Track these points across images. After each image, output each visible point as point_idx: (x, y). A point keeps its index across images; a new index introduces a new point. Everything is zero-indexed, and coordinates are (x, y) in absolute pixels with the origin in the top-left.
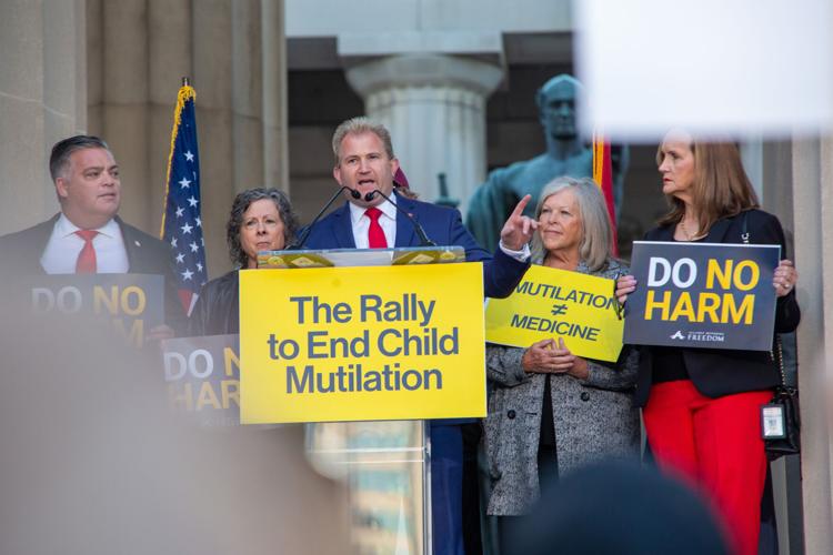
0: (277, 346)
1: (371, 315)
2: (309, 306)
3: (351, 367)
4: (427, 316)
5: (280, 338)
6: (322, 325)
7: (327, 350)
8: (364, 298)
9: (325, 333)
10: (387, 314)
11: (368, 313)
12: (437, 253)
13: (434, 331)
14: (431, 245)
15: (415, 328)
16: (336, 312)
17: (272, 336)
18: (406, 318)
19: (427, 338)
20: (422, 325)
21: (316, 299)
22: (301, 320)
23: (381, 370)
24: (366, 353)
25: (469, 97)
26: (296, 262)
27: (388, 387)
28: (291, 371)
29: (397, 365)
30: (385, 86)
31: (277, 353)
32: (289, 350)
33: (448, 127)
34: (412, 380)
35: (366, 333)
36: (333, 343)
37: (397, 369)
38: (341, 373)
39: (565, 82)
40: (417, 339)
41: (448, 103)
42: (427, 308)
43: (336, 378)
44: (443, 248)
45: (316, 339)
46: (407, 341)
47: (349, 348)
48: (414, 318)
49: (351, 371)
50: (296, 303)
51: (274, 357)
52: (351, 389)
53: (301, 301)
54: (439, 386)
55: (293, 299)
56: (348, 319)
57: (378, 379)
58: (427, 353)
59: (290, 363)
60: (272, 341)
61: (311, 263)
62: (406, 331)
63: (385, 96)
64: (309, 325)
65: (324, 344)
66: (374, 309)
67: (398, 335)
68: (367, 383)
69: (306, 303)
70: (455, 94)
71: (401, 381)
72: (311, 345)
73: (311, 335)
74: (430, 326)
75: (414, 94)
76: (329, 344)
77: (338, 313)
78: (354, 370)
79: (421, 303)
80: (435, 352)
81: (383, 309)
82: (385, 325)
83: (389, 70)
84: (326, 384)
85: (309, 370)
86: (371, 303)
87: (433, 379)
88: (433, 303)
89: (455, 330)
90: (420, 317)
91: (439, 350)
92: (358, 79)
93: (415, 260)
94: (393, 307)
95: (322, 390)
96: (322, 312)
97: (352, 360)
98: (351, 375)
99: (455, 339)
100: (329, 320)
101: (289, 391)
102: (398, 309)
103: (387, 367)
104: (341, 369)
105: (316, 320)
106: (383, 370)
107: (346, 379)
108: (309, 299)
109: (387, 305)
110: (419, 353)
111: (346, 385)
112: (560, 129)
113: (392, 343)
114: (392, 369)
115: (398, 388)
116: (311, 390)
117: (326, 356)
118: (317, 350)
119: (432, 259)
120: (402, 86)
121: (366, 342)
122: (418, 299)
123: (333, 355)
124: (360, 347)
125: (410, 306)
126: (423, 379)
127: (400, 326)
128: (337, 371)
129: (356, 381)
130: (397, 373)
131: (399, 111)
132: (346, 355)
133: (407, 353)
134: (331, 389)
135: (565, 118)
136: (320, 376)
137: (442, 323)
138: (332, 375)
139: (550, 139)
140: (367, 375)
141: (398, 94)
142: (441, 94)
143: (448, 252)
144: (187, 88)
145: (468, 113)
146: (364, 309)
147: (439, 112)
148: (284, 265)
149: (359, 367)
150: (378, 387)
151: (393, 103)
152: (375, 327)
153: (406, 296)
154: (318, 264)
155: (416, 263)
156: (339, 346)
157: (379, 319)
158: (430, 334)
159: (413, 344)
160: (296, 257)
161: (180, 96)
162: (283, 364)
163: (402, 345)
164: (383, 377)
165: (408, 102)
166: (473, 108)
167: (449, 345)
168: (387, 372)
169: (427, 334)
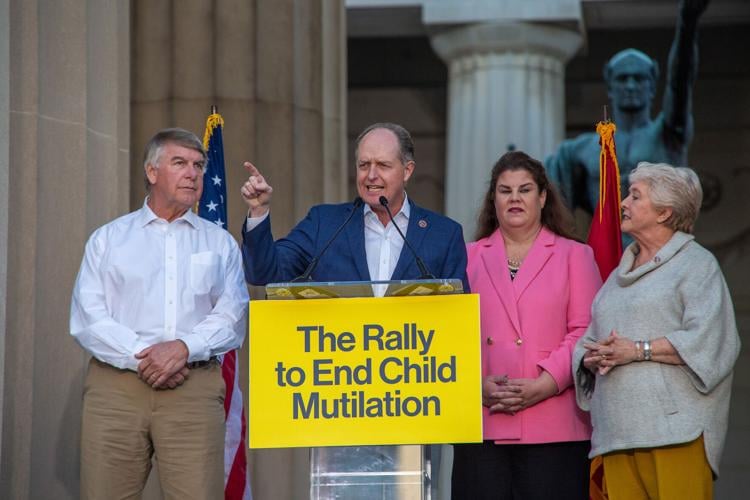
0: (284, 373)
1: (373, 344)
2: (314, 336)
3: (354, 394)
4: (427, 345)
5: (287, 366)
6: (327, 354)
7: (331, 377)
8: (367, 328)
9: (330, 361)
10: (388, 343)
11: (370, 342)
12: (436, 286)
13: (433, 359)
14: (430, 277)
15: (415, 357)
16: (341, 341)
17: (280, 364)
18: (407, 347)
19: (426, 366)
20: (421, 353)
21: (322, 328)
22: (307, 349)
23: (382, 396)
24: (368, 380)
25: (548, 62)
26: (302, 293)
27: (389, 414)
28: (297, 397)
29: (398, 392)
30: (468, 52)
31: (284, 380)
32: (296, 378)
33: (527, 91)
34: (412, 407)
35: (369, 361)
36: (338, 370)
37: (398, 396)
38: (345, 399)
39: (632, 56)
40: (416, 367)
41: (527, 68)
42: (426, 337)
43: (340, 405)
44: (441, 280)
45: (322, 367)
46: (407, 369)
47: (352, 375)
48: (414, 347)
49: (354, 397)
50: (303, 332)
51: (281, 383)
52: (354, 415)
53: (307, 330)
54: (438, 412)
55: (299, 329)
56: (352, 348)
57: (379, 406)
58: (426, 380)
59: (297, 390)
60: (280, 368)
61: (317, 294)
62: (407, 360)
63: (468, 62)
64: (314, 353)
65: (328, 372)
66: (377, 338)
67: (399, 363)
68: (369, 409)
69: (312, 333)
70: (534, 60)
71: (401, 408)
72: (317, 372)
73: (317, 363)
74: (429, 355)
75: (495, 60)
76: (333, 372)
77: (342, 342)
78: (357, 397)
79: (421, 333)
80: (434, 380)
81: (384, 339)
82: (387, 354)
83: (472, 38)
84: (330, 410)
85: (315, 396)
86: (373, 332)
87: (432, 405)
88: (432, 333)
89: (453, 359)
90: (420, 347)
91: (437, 377)
92: (442, 46)
93: (414, 292)
94: (394, 336)
95: (326, 416)
96: (327, 341)
97: (355, 387)
98: (354, 401)
99: (453, 367)
100: (333, 349)
101: (296, 416)
102: (399, 339)
103: (388, 394)
104: (344, 395)
105: (321, 349)
106: (385, 396)
107: (349, 405)
108: (315, 328)
109: (389, 335)
110: (419, 380)
111: (349, 411)
112: (626, 102)
113: (393, 371)
114: (393, 395)
115: (398, 414)
116: (316, 416)
117: (330, 383)
118: (322, 377)
119: (430, 291)
120: (484, 52)
121: (368, 369)
122: (418, 329)
123: (337, 382)
124: (362, 375)
125: (411, 335)
126: (422, 406)
127: (400, 354)
128: (340, 397)
129: (358, 408)
130: (398, 400)
131: (480, 76)
132: (349, 382)
133: (407, 381)
134: (335, 414)
135: (630, 91)
136: (324, 402)
137: (440, 352)
138: (336, 402)
139: (616, 111)
140: (369, 402)
141: (480, 61)
142: (521, 60)
143: (446, 284)
144: (215, 116)
145: (547, 78)
146: (367, 338)
147: (519, 77)
148: (292, 296)
149: (362, 394)
150: (380, 414)
151: (475, 68)
152: (377, 355)
153: (406, 326)
154: (323, 295)
155: (416, 295)
156: (343, 374)
157: (381, 348)
158: (429, 363)
159: (413, 373)
160: (304, 289)
161: (209, 124)
162: (290, 390)
163: (402, 373)
164: (384, 404)
165: (488, 68)
166: (553, 73)
167: (447, 373)
168: (388, 398)
169: (426, 362)
